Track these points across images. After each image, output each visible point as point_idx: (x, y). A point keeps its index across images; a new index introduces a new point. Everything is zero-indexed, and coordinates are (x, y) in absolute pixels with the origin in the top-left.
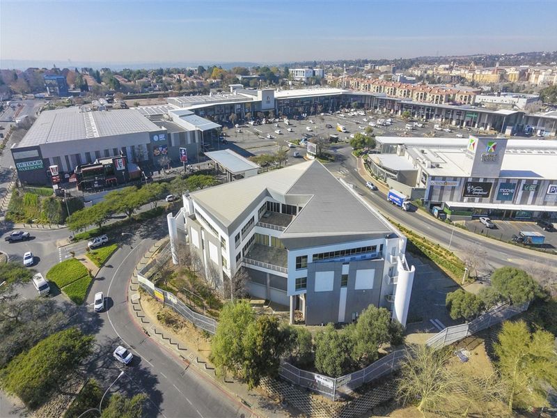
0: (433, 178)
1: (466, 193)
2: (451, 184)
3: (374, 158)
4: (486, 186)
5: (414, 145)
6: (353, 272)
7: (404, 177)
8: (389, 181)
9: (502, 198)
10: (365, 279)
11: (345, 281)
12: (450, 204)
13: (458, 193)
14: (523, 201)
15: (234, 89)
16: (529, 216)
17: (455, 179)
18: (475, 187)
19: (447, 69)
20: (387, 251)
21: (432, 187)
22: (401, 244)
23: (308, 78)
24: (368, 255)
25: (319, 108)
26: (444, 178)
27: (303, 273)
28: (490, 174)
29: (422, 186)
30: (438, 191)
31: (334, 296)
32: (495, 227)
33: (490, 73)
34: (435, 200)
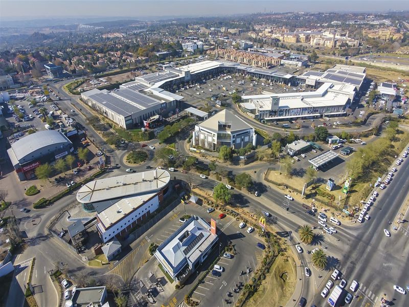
0: (261, 111)
1: (270, 115)
2: (266, 112)
3: (242, 104)
4: (275, 112)
5: (254, 99)
6: (244, 138)
7: (253, 111)
8: (248, 113)
9: (280, 115)
10: (247, 139)
11: (243, 140)
12: (266, 119)
13: (268, 115)
14: (286, 116)
15: (165, 68)
16: (287, 119)
17: (267, 111)
18: (272, 113)
19: (270, 32)
20: (251, 132)
21: (260, 114)
22: (254, 130)
23: (195, 50)
24: (247, 133)
25: (211, 76)
26: (264, 111)
27: (234, 139)
28: (276, 109)
29: (258, 114)
30: (262, 115)
31: (240, 143)
32: (278, 124)
33: (292, 37)
34: (262, 118)
